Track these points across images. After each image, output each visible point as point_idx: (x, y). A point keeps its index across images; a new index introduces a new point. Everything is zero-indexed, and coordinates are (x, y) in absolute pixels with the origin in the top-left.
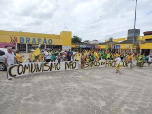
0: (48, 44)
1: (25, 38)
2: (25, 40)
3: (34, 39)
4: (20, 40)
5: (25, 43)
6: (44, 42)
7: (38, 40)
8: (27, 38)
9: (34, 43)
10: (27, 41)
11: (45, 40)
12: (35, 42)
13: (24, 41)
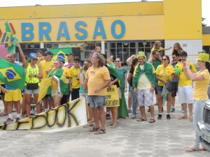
0: (110, 38)
1: (36, 24)
2: (36, 32)
3: (63, 25)
4: (24, 33)
5: (36, 40)
6: (96, 34)
7: (77, 26)
8: (41, 25)
9: (63, 39)
10: (42, 33)
11: (99, 24)
12: (67, 35)
13: (32, 36)
